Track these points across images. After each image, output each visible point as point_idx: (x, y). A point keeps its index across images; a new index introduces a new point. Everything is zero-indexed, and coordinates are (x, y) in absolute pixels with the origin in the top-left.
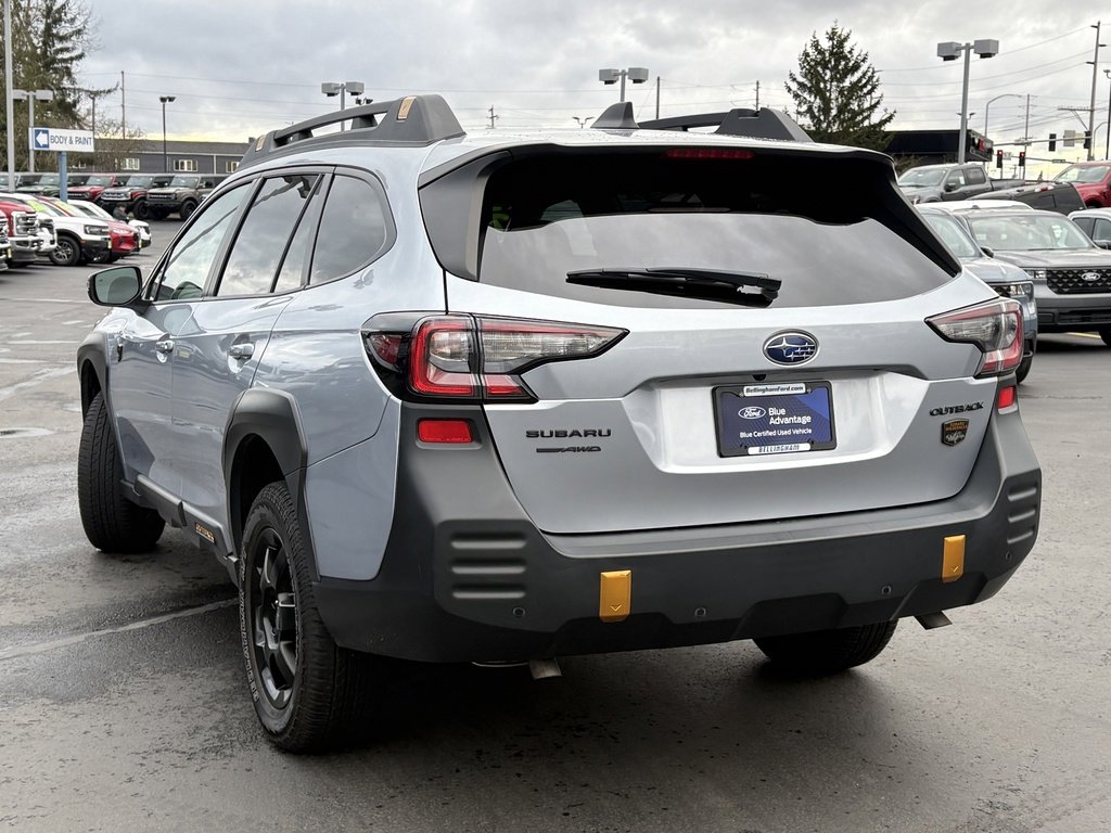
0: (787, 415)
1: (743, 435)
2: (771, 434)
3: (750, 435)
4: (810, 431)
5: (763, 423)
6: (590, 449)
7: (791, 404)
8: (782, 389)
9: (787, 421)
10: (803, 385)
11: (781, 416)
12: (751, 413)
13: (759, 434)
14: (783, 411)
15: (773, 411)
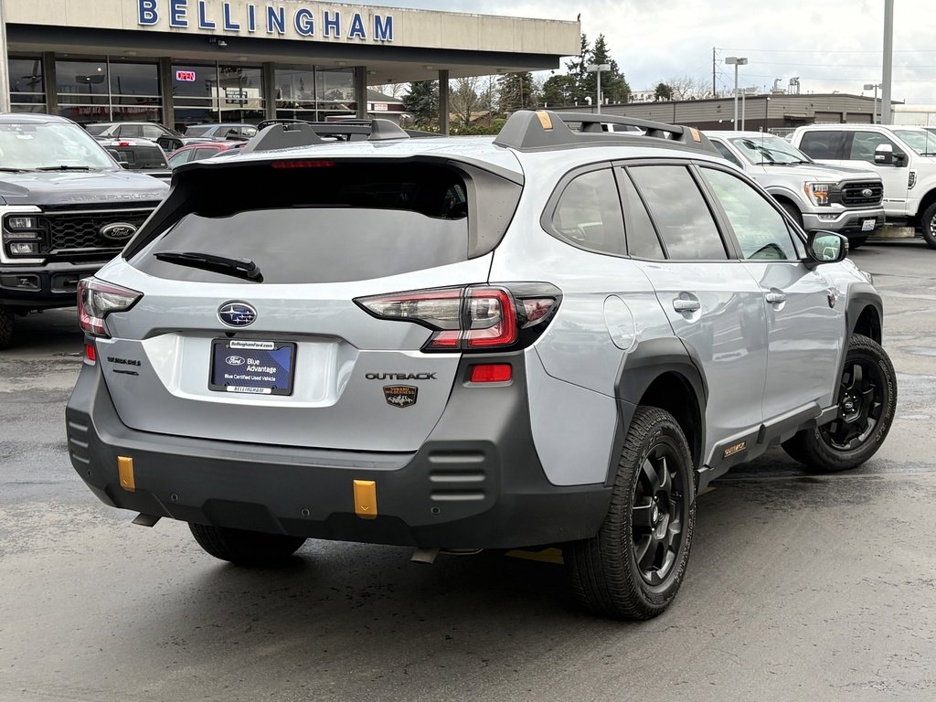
0: (259, 366)
1: (226, 376)
2: (246, 378)
3: (232, 377)
4: (274, 379)
5: (242, 369)
6: (133, 373)
7: (264, 357)
8: (257, 345)
9: (260, 369)
10: (273, 344)
11: (256, 366)
12: (234, 360)
13: (238, 377)
14: (257, 362)
15: (250, 361)
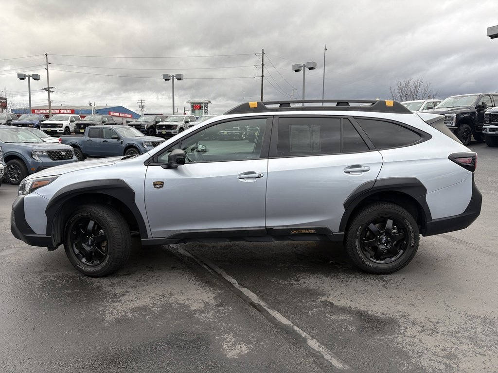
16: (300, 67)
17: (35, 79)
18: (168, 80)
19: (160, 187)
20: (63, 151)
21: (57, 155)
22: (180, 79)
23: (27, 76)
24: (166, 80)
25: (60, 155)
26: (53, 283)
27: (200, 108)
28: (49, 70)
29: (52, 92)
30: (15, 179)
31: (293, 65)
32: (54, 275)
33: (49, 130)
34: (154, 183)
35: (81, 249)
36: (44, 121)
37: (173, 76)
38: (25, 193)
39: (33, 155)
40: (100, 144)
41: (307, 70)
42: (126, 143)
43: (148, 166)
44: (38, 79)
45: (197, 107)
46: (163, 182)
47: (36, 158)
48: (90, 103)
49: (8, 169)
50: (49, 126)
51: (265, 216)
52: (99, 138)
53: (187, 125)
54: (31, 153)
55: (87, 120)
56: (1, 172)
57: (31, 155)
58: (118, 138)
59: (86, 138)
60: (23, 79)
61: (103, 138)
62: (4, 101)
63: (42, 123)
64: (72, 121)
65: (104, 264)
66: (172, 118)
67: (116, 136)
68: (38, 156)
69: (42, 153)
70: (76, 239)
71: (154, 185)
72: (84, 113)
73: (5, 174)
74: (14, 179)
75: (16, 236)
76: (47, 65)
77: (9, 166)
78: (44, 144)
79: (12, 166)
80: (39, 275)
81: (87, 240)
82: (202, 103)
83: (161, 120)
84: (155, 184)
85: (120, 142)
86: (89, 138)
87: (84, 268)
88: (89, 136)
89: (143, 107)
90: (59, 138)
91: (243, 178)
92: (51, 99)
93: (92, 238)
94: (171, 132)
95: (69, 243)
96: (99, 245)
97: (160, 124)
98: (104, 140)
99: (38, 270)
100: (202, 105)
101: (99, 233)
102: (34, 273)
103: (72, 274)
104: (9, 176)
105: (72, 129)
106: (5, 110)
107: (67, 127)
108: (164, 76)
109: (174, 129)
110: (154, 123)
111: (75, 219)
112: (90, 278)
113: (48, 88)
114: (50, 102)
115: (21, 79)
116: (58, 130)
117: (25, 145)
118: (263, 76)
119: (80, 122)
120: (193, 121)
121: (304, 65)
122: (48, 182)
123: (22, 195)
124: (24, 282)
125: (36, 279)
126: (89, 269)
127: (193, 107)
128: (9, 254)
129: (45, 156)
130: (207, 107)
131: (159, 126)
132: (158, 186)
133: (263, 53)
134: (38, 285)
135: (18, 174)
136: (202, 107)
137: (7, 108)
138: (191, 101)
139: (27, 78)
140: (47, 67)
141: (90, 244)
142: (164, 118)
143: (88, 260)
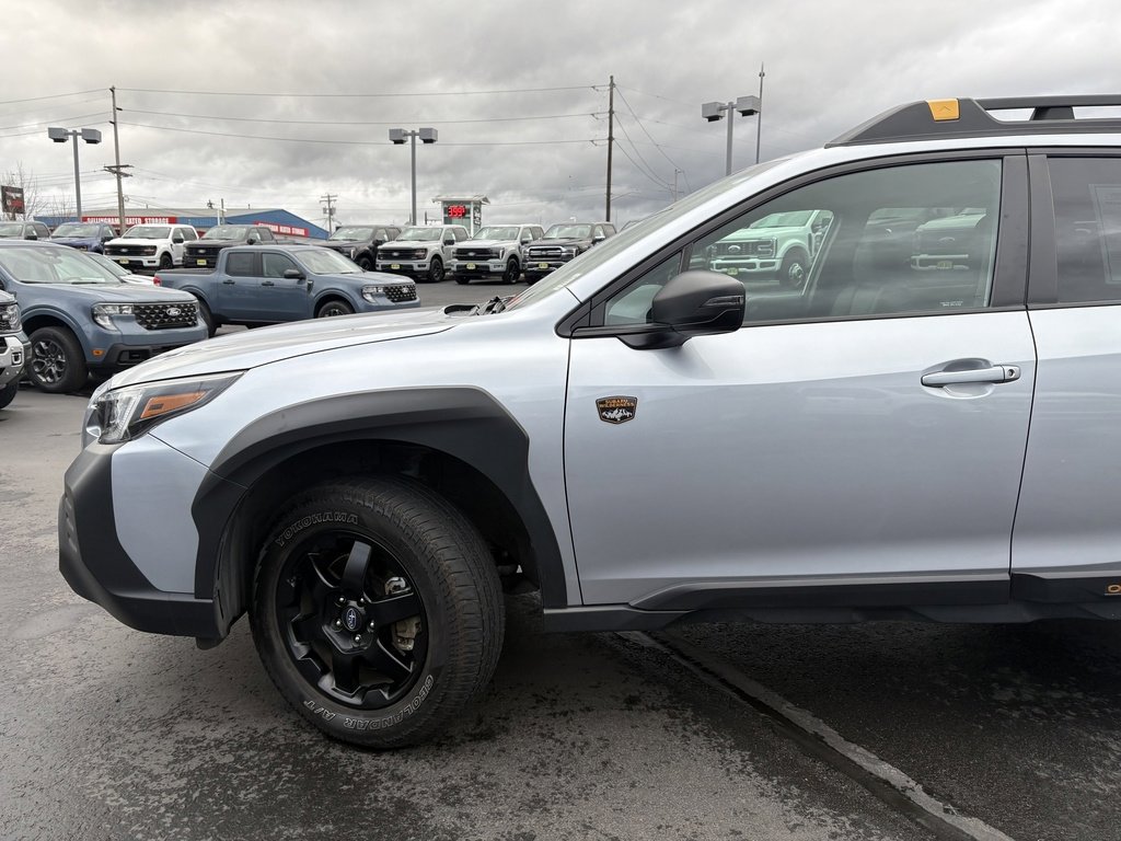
16: (721, 109)
17: (89, 141)
18: (401, 142)
19: (624, 418)
20: (172, 306)
21: (159, 317)
22: (431, 141)
23: (70, 134)
24: (396, 142)
25: (166, 316)
26: (226, 783)
27: (464, 215)
28: (118, 125)
29: (126, 175)
30: (52, 377)
31: (703, 105)
32: (217, 735)
33: (125, 259)
34: (600, 403)
35: (319, 645)
36: (112, 238)
37: (413, 134)
38: (114, 436)
39: (97, 315)
40: (254, 291)
41: (737, 115)
42: (321, 287)
43: (571, 337)
44: (95, 142)
45: (456, 211)
46: (634, 400)
47: (106, 322)
48: (210, 204)
49: (34, 351)
50: (124, 250)
51: (1012, 529)
52: (254, 275)
53: (450, 249)
54: (92, 310)
55: (213, 236)
56: (16, 359)
57: (93, 316)
58: (301, 277)
59: (219, 276)
60: (62, 141)
61: (262, 275)
62: (19, 195)
63: (107, 243)
64: (177, 241)
65: (408, 707)
66: (410, 234)
67: (295, 272)
68: (111, 319)
69: (121, 311)
70: (296, 604)
71: (601, 410)
72: (204, 222)
73: (27, 365)
74: (49, 379)
75: (79, 587)
76: (115, 114)
77: (35, 343)
78: (124, 288)
79: (43, 344)
80: (163, 735)
81: (342, 612)
82: (469, 202)
83: (386, 237)
84: (605, 407)
85: (306, 284)
86: (228, 277)
87: (329, 714)
88: (227, 272)
89: (331, 211)
90: (152, 278)
91: (939, 386)
92: (124, 192)
93: (360, 604)
94: (411, 266)
95: (272, 620)
96: (386, 634)
97: (385, 245)
98: (265, 280)
99: (156, 711)
100: (467, 207)
101: (387, 589)
102: (146, 724)
103: (280, 728)
104: (37, 370)
105: (177, 258)
106: (19, 217)
107: (166, 255)
108: (392, 132)
109: (419, 258)
110: (371, 244)
111: (295, 535)
112: (356, 755)
113: (118, 167)
114: (121, 199)
115: (56, 140)
116: (145, 260)
117: (75, 289)
118: (611, 139)
119: (198, 241)
120: (465, 240)
121: (730, 103)
122: (203, 395)
123: (103, 442)
124: (114, 773)
125: (158, 756)
126: (349, 720)
127: (447, 211)
128: (52, 634)
129: (127, 319)
130: (480, 211)
131: (382, 250)
132: (616, 414)
133: (612, 85)
134: (169, 792)
135: (59, 364)
136: (468, 211)
137: (23, 212)
138: (444, 197)
139: (71, 138)
140: (115, 118)
141: (351, 627)
142: (394, 233)
143: (344, 683)
